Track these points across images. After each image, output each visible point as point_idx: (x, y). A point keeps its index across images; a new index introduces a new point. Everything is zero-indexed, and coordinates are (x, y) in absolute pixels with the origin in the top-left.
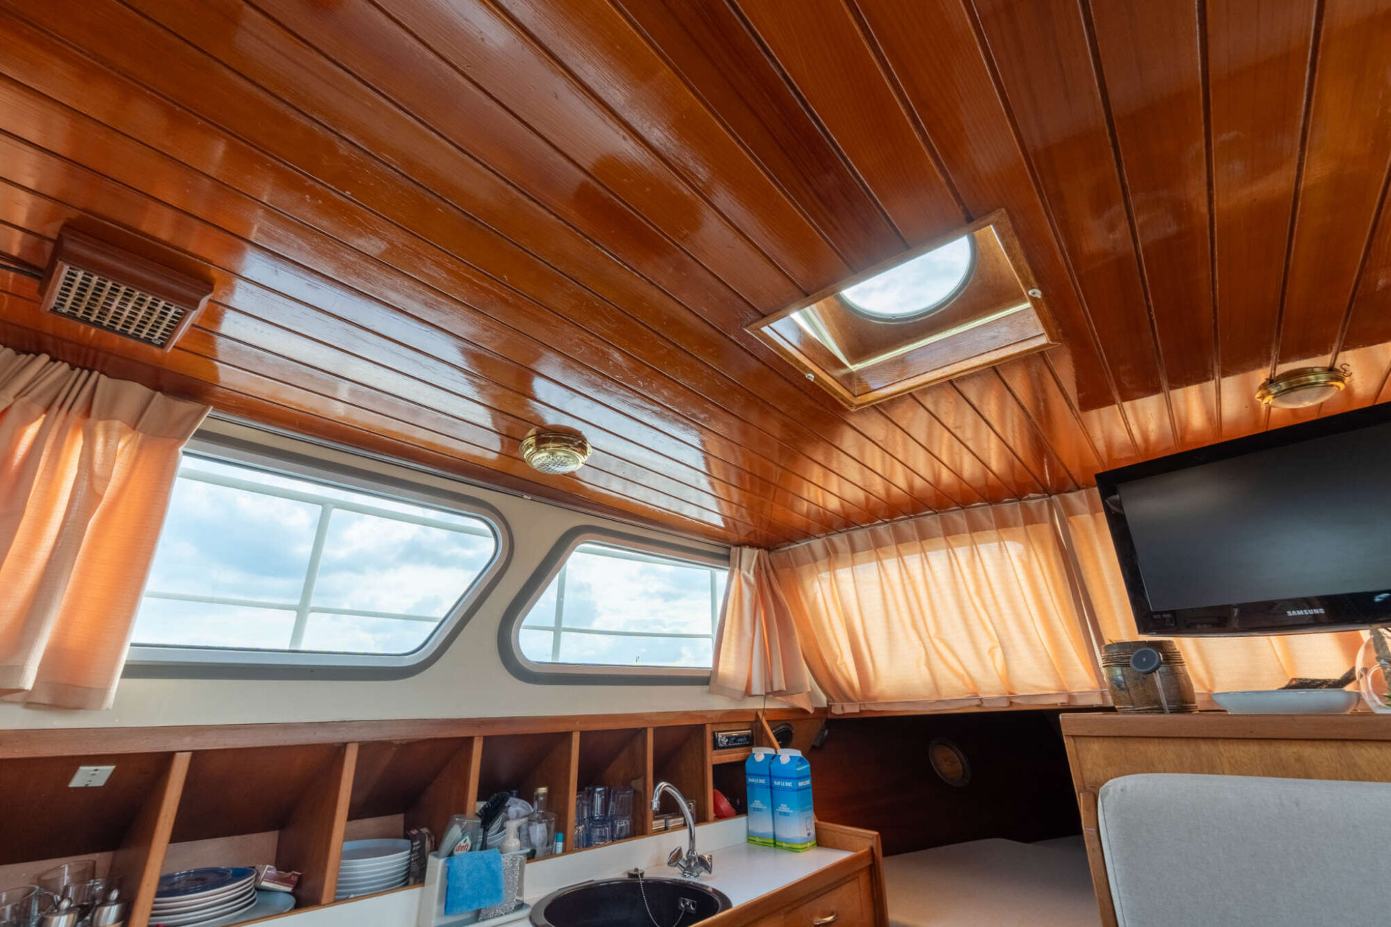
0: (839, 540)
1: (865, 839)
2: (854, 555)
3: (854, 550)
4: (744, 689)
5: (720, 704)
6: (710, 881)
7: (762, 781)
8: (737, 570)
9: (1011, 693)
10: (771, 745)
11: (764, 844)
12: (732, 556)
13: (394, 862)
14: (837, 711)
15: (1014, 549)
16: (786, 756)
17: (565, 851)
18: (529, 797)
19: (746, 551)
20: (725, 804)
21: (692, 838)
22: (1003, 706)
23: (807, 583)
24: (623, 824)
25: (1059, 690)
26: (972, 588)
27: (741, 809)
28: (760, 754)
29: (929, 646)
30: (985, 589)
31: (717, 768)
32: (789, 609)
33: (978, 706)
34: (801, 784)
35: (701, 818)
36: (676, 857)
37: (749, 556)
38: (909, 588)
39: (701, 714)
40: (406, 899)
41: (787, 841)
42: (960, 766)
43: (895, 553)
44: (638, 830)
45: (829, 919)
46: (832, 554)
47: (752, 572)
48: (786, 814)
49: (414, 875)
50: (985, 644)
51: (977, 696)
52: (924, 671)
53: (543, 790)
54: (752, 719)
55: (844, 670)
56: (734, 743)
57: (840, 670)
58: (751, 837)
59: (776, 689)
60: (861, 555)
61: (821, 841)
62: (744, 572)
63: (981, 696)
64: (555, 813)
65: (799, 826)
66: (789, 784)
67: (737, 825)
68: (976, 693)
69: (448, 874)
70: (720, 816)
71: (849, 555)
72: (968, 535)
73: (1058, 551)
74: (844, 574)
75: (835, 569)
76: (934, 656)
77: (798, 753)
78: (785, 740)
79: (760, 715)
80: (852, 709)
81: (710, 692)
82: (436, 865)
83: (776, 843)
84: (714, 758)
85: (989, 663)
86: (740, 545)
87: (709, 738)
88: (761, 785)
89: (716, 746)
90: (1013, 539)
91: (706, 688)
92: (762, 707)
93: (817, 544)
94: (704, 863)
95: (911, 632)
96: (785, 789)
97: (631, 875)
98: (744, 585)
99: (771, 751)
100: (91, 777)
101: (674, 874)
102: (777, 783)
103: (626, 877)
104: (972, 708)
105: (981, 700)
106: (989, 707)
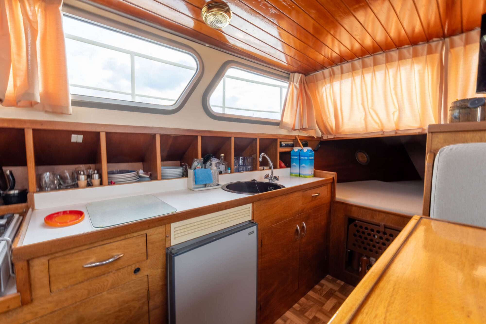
0: (337, 69)
1: (331, 175)
2: (342, 75)
3: (342, 73)
4: (292, 127)
5: (283, 132)
6: (278, 182)
7: (297, 157)
8: (292, 83)
9: (397, 129)
10: (300, 146)
11: (296, 176)
12: (290, 77)
13: (179, 170)
14: (325, 138)
15: (417, 68)
16: (305, 149)
17: (231, 172)
18: (218, 157)
19: (296, 75)
20: (283, 165)
21: (272, 173)
22: (393, 134)
23: (320, 88)
24: (250, 167)
25: (419, 127)
26: (392, 87)
27: (288, 165)
28: (296, 149)
29: (367, 111)
30: (399, 86)
31: (281, 153)
32: (312, 99)
33: (382, 134)
34: (310, 158)
35: (275, 167)
36: (267, 176)
37: (297, 77)
38: (364, 88)
39: (276, 135)
40: (185, 180)
41: (304, 175)
42: (366, 159)
43: (361, 73)
44: (254, 168)
45: (317, 194)
46: (332, 75)
47: (298, 83)
48: (304, 167)
49: (185, 175)
50: (392, 109)
51: (383, 130)
52: (363, 122)
53: (223, 155)
54: (294, 138)
55: (330, 122)
56: (287, 146)
57: (329, 124)
58: (291, 174)
59: (304, 127)
60: (345, 75)
61: (315, 176)
62: (295, 83)
63: (384, 131)
64: (227, 162)
65: (308, 170)
66: (306, 158)
67: (288, 170)
68: (382, 130)
69: (195, 174)
70: (281, 167)
71: (340, 75)
72: (397, 62)
74: (336, 84)
75: (333, 82)
76: (368, 116)
77: (310, 149)
78: (305, 145)
79: (297, 137)
80: (330, 137)
81: (280, 128)
82: (191, 172)
83: (300, 175)
84: (280, 150)
85: (391, 116)
86: (294, 72)
87: (278, 143)
88: (296, 159)
89: (281, 146)
90: (419, 62)
91: (278, 127)
92: (298, 135)
93: (326, 71)
94: (276, 178)
95: (361, 107)
96: (304, 159)
97: (252, 181)
98: (295, 89)
99: (300, 148)
100: (77, 139)
101: (267, 181)
102: (302, 158)
103: (251, 181)
104: (379, 135)
105: (384, 132)
106: (386, 135)
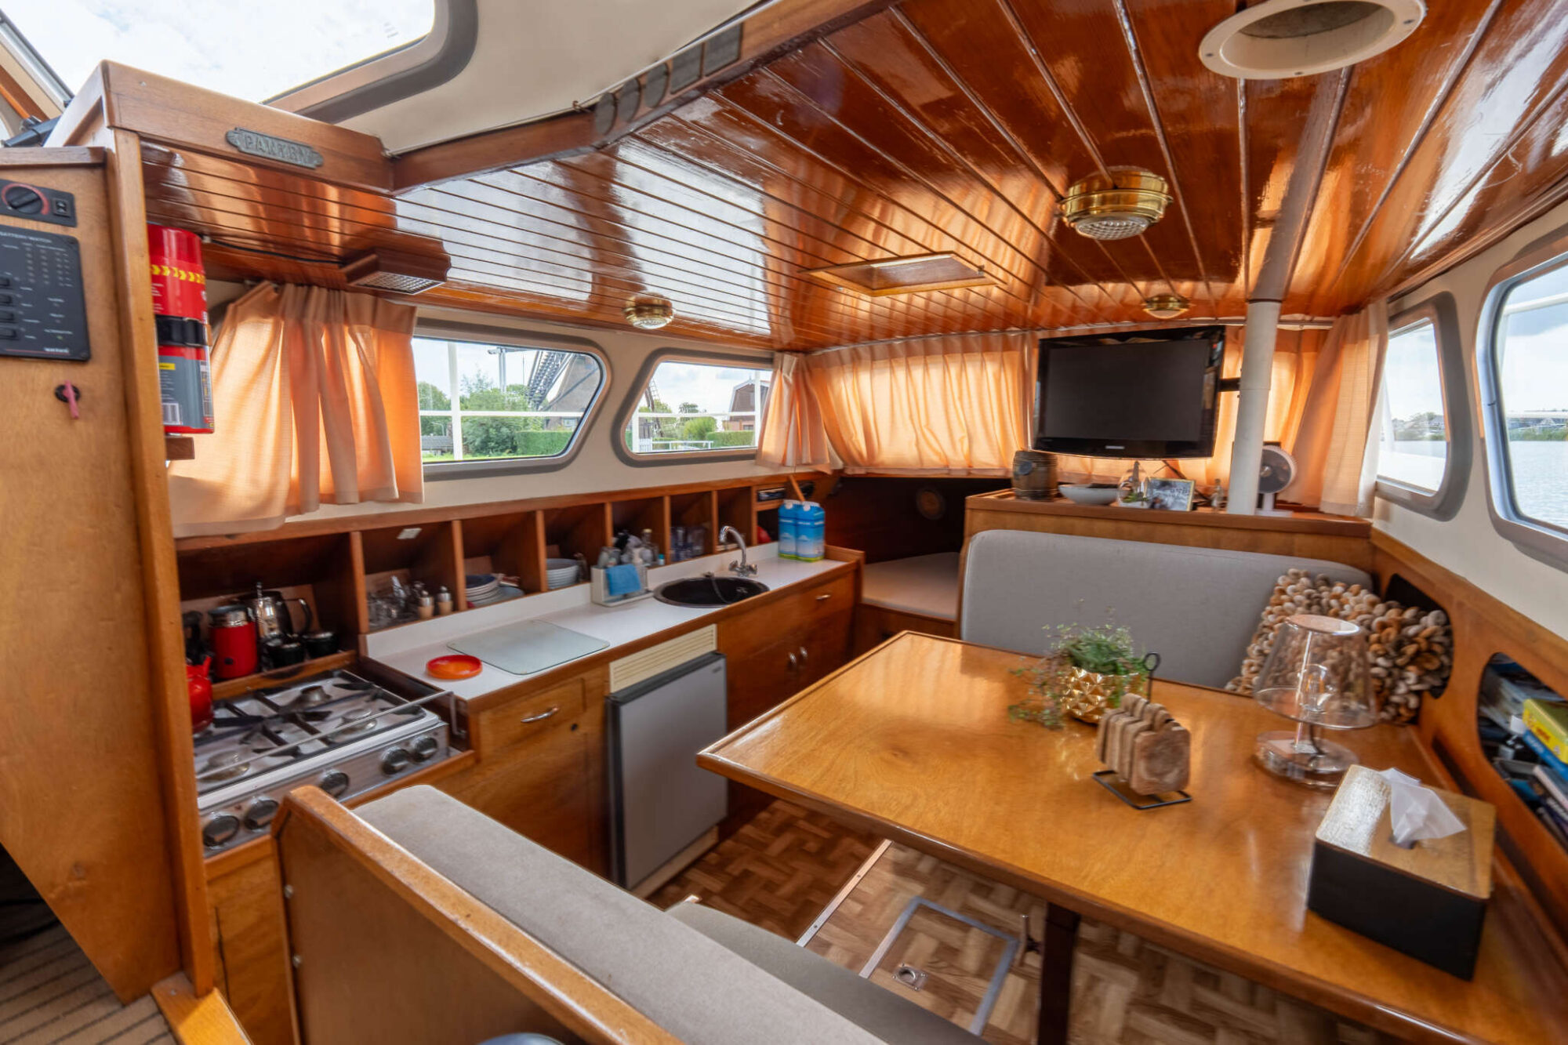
0: (862, 349)
1: (856, 555)
3: (873, 359)
4: (780, 462)
5: (762, 472)
6: (755, 578)
7: (790, 521)
8: (779, 371)
9: (970, 466)
10: (797, 498)
11: (790, 558)
12: (776, 360)
13: (570, 571)
14: (849, 472)
15: (991, 368)
16: (807, 506)
17: (666, 564)
18: (639, 535)
19: (787, 357)
20: (764, 534)
21: (744, 556)
22: (963, 475)
23: (835, 381)
24: (698, 548)
25: (1001, 467)
26: (956, 396)
27: (774, 536)
28: (790, 504)
29: (919, 433)
30: (965, 393)
31: (761, 514)
32: (818, 401)
33: (947, 473)
34: (817, 523)
35: (749, 544)
36: (733, 566)
37: (789, 361)
38: (911, 391)
39: (749, 480)
40: (583, 589)
41: (803, 556)
42: (937, 506)
43: (904, 364)
44: (708, 551)
45: (826, 596)
46: (856, 360)
47: (791, 374)
48: (805, 541)
49: (584, 577)
50: (959, 433)
51: (948, 467)
52: (914, 448)
53: (648, 531)
54: (785, 480)
55: (856, 444)
56: (772, 496)
57: (854, 445)
58: (781, 554)
59: (804, 461)
60: (879, 364)
61: (827, 556)
62: (784, 374)
63: (951, 467)
64: (657, 543)
65: (813, 547)
66: (808, 524)
67: (773, 547)
68: (947, 465)
69: (608, 577)
70: (761, 542)
71: (870, 362)
72: (960, 355)
73: (1021, 375)
74: (864, 377)
75: (857, 372)
76: (922, 442)
77: (817, 505)
78: (809, 493)
79: (792, 478)
80: (860, 471)
81: (756, 464)
82: (598, 573)
83: (797, 558)
84: (758, 507)
85: (958, 446)
86: (782, 351)
87: (754, 495)
88: (790, 524)
89: (759, 499)
90: (993, 360)
91: (753, 461)
92: (793, 472)
93: (845, 350)
94: (752, 570)
95: (908, 422)
96: (806, 526)
97: (707, 576)
98: (785, 386)
99: (797, 502)
100: (409, 534)
101: (733, 575)
102: (800, 523)
103: (703, 577)
104: (942, 475)
105: (950, 470)
106: (955, 475)
